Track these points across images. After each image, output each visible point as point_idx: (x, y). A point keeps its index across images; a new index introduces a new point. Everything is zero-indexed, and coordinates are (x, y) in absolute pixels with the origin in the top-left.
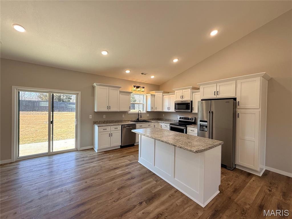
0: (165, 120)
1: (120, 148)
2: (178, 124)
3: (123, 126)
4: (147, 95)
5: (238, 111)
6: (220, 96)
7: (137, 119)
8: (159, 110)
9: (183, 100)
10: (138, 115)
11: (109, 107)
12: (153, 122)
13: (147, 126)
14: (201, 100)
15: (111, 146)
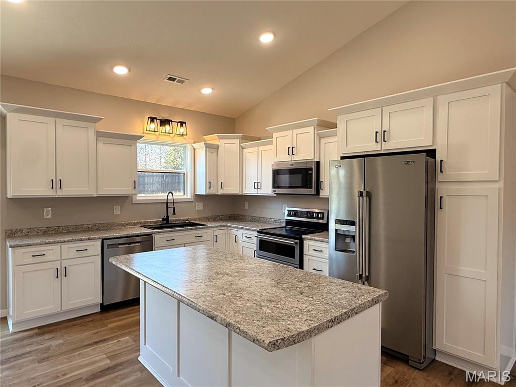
0: (251, 221)
1: (100, 310)
2: (284, 233)
3: (106, 243)
4: (195, 145)
5: (442, 190)
6: (392, 145)
7: (163, 219)
8: (232, 189)
9: (295, 158)
10: (167, 207)
11: (56, 183)
12: (213, 227)
13: (194, 240)
14: (339, 159)
15: (65, 308)
